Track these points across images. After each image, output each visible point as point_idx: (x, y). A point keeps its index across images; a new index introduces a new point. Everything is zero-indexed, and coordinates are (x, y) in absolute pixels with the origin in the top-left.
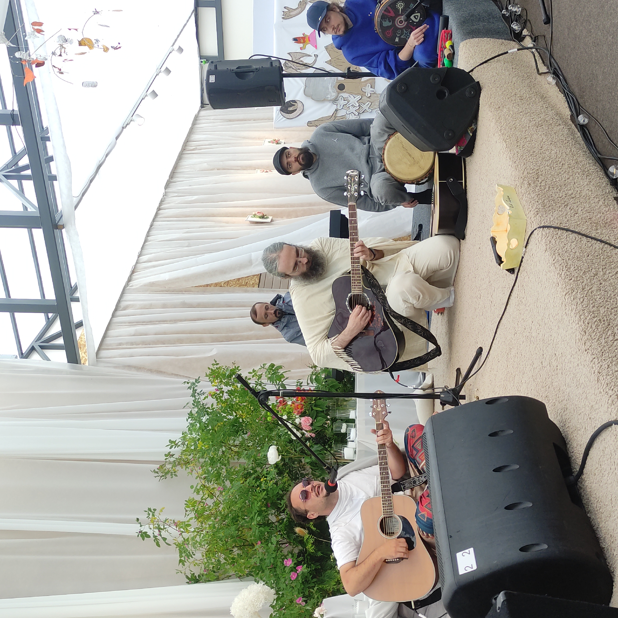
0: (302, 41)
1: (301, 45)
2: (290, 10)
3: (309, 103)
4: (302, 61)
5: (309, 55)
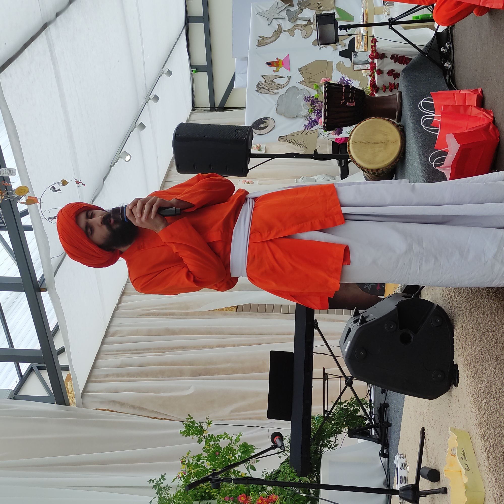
0: (275, 65)
1: (275, 68)
2: (264, 38)
3: (280, 120)
4: (275, 82)
5: (282, 77)
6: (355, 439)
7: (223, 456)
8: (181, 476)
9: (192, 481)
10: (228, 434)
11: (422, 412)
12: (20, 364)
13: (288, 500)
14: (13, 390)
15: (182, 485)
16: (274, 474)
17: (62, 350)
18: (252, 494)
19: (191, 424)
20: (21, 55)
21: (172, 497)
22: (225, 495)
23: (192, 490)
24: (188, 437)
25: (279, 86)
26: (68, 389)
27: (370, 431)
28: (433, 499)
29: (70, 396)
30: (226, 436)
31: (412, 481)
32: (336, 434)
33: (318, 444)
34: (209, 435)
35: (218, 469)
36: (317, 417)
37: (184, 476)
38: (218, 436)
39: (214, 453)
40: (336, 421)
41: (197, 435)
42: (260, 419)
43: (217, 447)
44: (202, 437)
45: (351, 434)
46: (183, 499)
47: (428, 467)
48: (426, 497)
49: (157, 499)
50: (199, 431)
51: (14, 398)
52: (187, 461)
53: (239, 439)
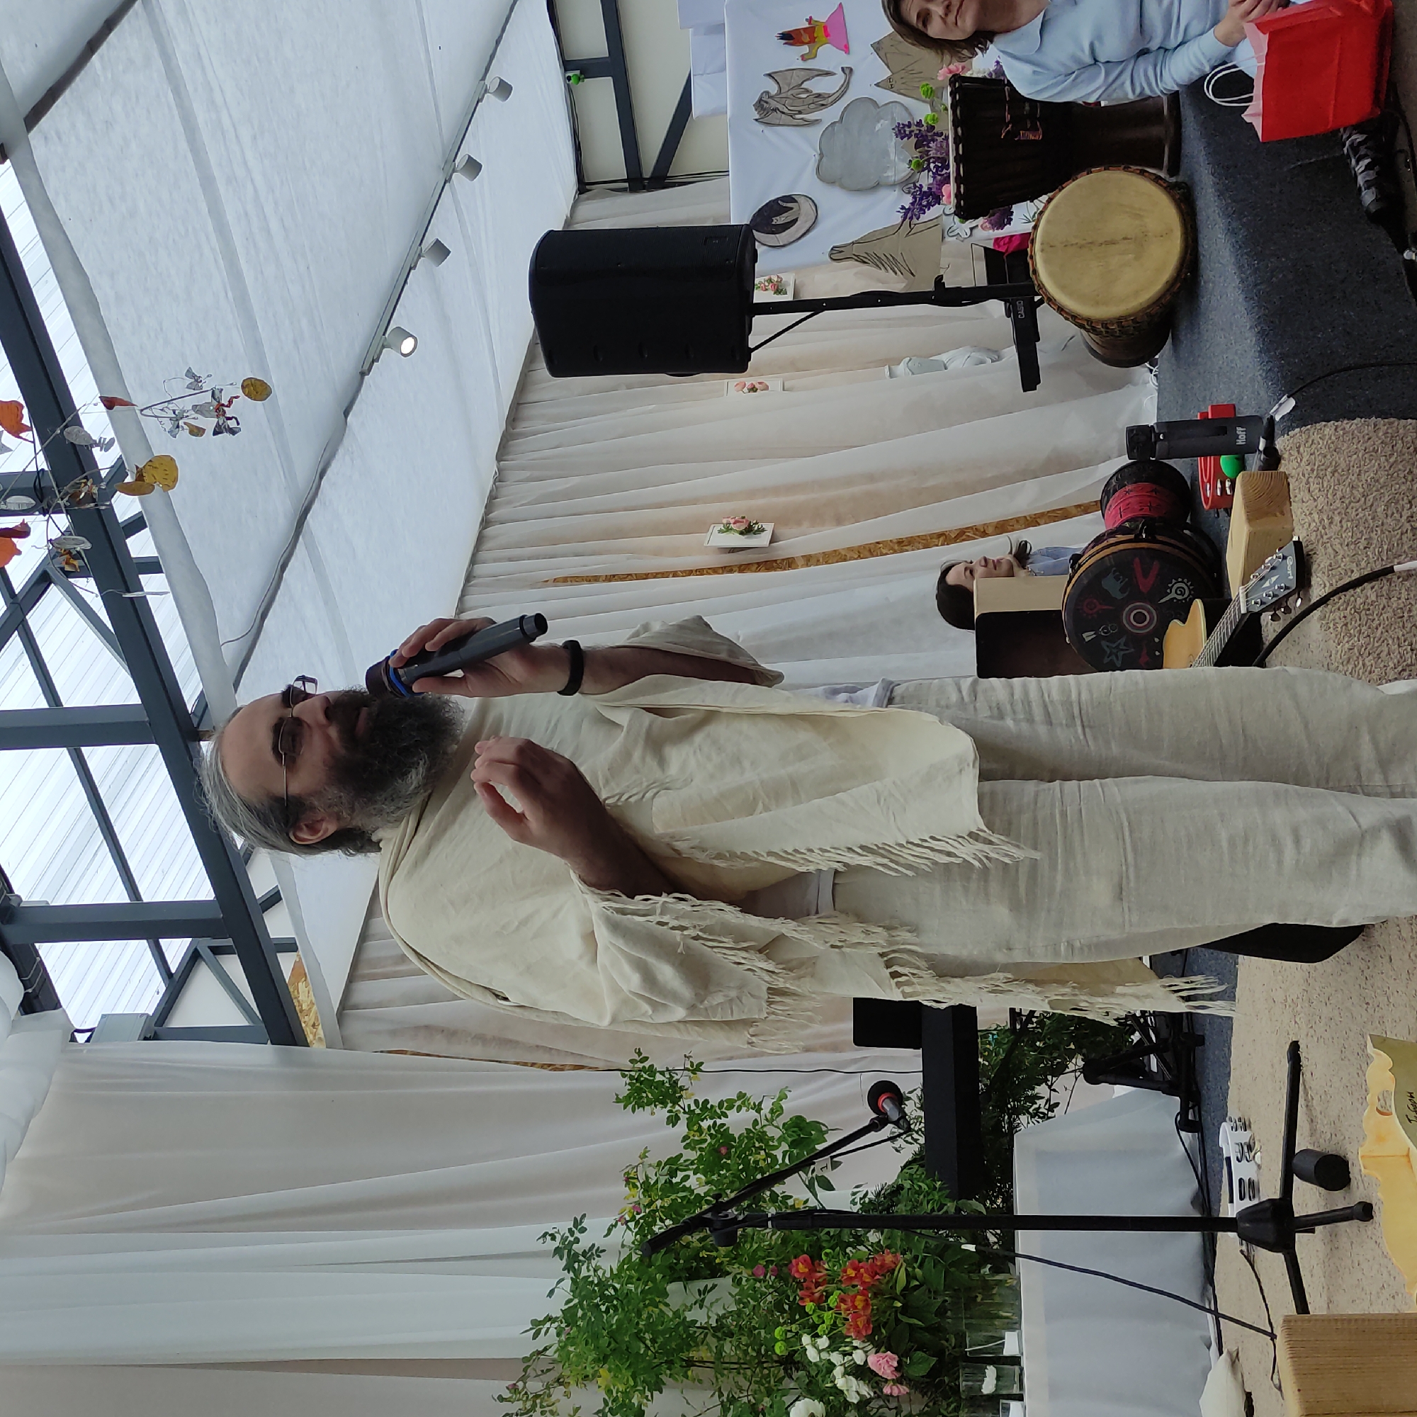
0: (806, 38)
1: (805, 49)
3: (830, 198)
4: (807, 91)
5: (828, 74)
6: (1104, 1086)
7: (739, 1157)
8: (628, 1218)
9: (658, 1229)
10: (748, 1095)
11: (1289, 1000)
12: (163, 942)
13: (929, 1264)
14: (151, 1014)
15: (633, 1243)
16: (885, 1198)
17: (274, 898)
18: (827, 1254)
19: (645, 1076)
20: (83, 73)
21: (608, 1274)
22: (752, 1262)
23: (660, 1255)
24: (639, 1111)
25: (821, 101)
26: (299, 1001)
27: (1145, 1061)
28: (1334, 1236)
29: (306, 1022)
30: (743, 1103)
31: (1270, 1190)
32: (1049, 1077)
33: (1002, 1108)
34: (696, 1102)
35: (728, 1191)
36: (995, 1032)
37: (638, 1217)
38: (721, 1104)
39: (715, 1151)
40: (1047, 1040)
41: (664, 1104)
42: (835, 1048)
43: (722, 1134)
44: (677, 1108)
45: (1093, 1074)
46: (639, 1279)
47: (1318, 1150)
48: (1313, 1231)
49: (567, 1284)
50: (668, 1093)
51: (156, 1037)
52: (642, 1178)
53: (781, 1107)
